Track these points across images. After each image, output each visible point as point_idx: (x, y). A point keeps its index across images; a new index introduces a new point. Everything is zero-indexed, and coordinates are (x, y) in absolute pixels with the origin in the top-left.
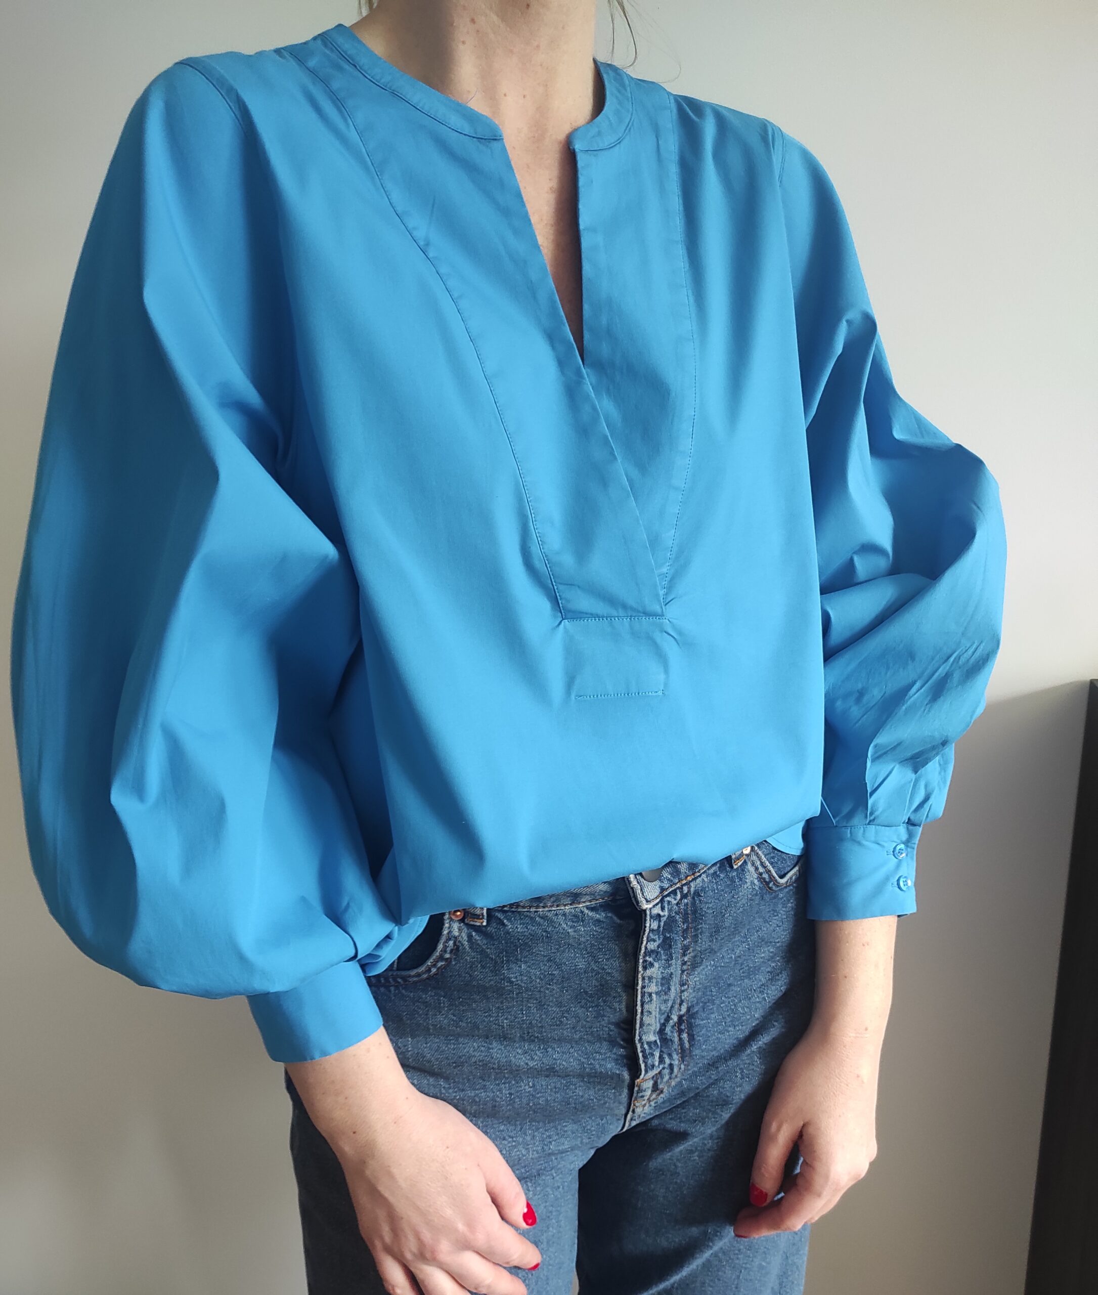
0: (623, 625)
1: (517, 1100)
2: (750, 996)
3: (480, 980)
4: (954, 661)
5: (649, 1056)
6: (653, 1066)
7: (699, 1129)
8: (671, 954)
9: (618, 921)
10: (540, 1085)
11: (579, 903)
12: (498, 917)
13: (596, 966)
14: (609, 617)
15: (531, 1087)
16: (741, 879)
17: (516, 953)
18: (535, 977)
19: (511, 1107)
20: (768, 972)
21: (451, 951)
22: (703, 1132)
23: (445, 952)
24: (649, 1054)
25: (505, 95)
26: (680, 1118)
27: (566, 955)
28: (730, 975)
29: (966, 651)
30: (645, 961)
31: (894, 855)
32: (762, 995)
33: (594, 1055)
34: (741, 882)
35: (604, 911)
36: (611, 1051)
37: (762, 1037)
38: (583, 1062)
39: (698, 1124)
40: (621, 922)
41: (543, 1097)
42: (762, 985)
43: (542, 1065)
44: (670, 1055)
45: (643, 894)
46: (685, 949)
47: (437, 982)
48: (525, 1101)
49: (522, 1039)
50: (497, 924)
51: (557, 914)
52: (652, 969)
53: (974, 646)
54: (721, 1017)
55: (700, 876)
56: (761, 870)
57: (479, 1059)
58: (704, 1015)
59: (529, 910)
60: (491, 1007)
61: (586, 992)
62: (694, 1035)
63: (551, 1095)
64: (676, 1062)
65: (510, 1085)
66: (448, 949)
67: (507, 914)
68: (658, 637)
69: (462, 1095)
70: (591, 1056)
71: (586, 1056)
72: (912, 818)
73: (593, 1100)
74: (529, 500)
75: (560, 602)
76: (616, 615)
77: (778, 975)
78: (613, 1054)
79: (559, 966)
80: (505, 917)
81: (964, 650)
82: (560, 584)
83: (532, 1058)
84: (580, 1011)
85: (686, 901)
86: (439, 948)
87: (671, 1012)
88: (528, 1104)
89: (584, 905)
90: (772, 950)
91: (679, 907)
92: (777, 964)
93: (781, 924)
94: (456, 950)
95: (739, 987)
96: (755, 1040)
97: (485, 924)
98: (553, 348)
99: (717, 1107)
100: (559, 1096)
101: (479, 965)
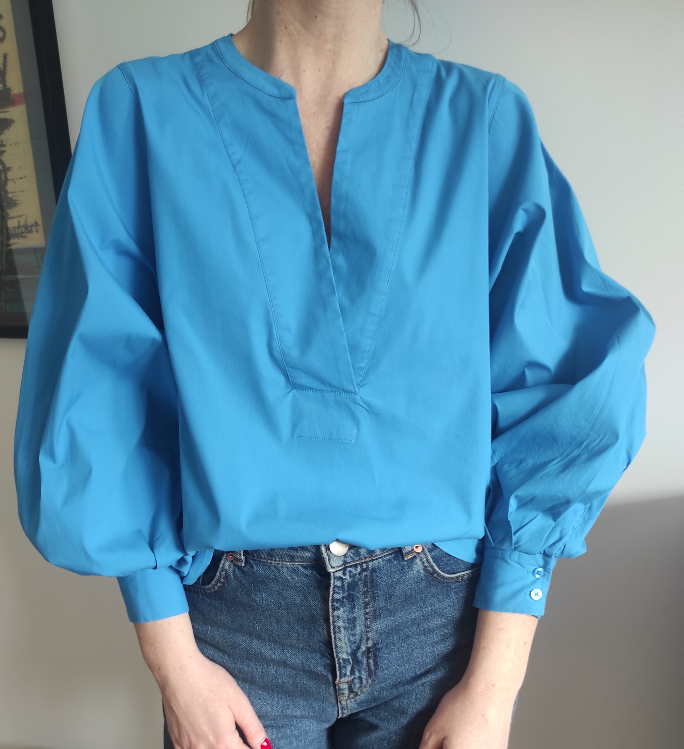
0: (331, 396)
1: (266, 677)
2: (424, 647)
3: (240, 598)
4: (585, 447)
5: (343, 668)
6: (345, 675)
7: (385, 725)
8: (354, 605)
9: (320, 578)
10: (280, 671)
11: (295, 562)
12: (251, 563)
13: (307, 603)
14: (321, 391)
15: (275, 671)
16: (409, 567)
17: (259, 586)
18: (271, 603)
19: (262, 680)
20: (441, 635)
21: (224, 578)
22: (387, 727)
23: (221, 578)
24: (343, 666)
25: (304, 71)
26: (376, 716)
27: (289, 592)
28: (409, 630)
29: (594, 441)
30: (333, 605)
31: (533, 574)
32: (433, 648)
33: (311, 660)
34: (409, 569)
35: (311, 570)
36: (322, 660)
37: (430, 675)
38: (304, 663)
39: (385, 722)
40: (321, 578)
41: (281, 678)
42: (434, 642)
43: (279, 659)
44: (360, 671)
45: (329, 562)
46: (366, 605)
47: (219, 595)
48: (270, 678)
49: (270, 641)
50: (250, 567)
51: (282, 567)
52: (339, 612)
53: (600, 438)
54: (401, 656)
55: (377, 559)
56: (426, 564)
57: (244, 647)
58: (386, 651)
59: (267, 561)
60: (250, 617)
61: (303, 619)
62: (378, 662)
63: (286, 679)
64: (364, 677)
65: (263, 667)
66: (222, 577)
67: (256, 562)
68: (353, 406)
69: (234, 666)
70: (309, 660)
71: (306, 659)
72: (546, 550)
73: (312, 688)
74: (274, 315)
75: (290, 378)
76: (326, 390)
77: (447, 638)
78: (323, 661)
79: (285, 599)
80: (254, 563)
81: (592, 440)
82: (290, 367)
83: (274, 653)
84: (300, 630)
85: (365, 573)
86: (217, 574)
87: (360, 643)
88: (272, 681)
89: (298, 564)
90: (444, 621)
91: (361, 576)
92: (449, 631)
93: (452, 605)
94: (227, 577)
95: (416, 640)
96: (426, 676)
97: (243, 565)
98: (311, 224)
99: (398, 714)
100: (291, 680)
101: (240, 590)
